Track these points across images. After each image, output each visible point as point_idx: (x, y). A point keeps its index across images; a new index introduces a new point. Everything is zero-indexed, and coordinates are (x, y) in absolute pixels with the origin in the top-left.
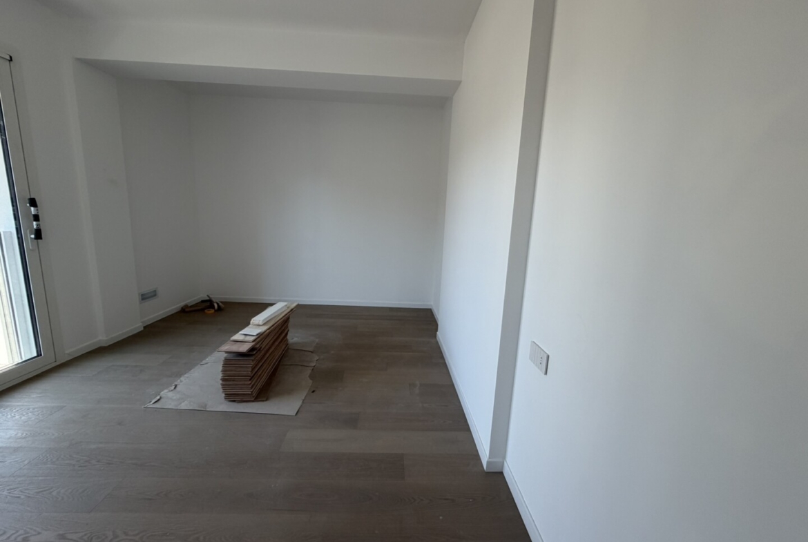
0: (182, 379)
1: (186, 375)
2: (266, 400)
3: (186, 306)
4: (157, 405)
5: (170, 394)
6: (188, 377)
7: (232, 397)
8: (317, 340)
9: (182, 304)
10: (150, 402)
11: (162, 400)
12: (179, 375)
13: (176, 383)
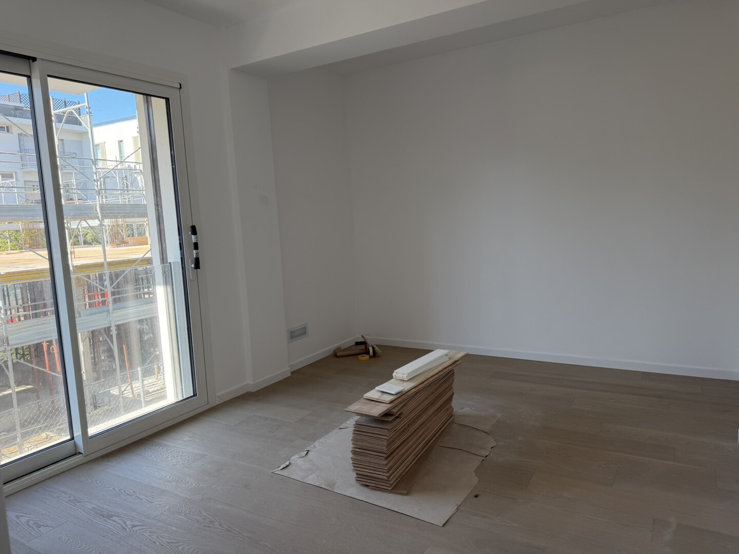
0: (316, 443)
1: (321, 440)
2: (407, 494)
3: (339, 349)
4: (284, 473)
5: (300, 461)
6: (322, 443)
7: (366, 480)
8: (499, 415)
9: (335, 346)
10: (279, 467)
11: (290, 467)
12: (314, 438)
13: (308, 449)
